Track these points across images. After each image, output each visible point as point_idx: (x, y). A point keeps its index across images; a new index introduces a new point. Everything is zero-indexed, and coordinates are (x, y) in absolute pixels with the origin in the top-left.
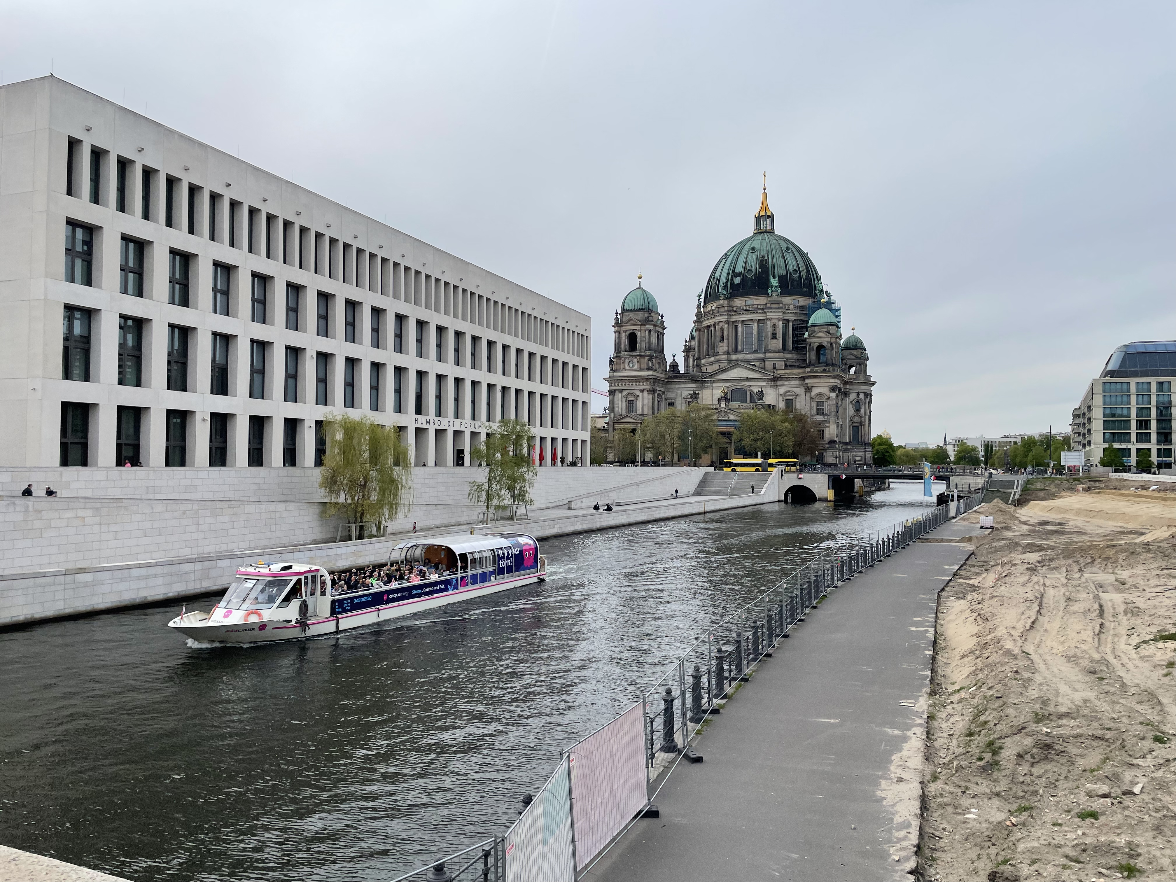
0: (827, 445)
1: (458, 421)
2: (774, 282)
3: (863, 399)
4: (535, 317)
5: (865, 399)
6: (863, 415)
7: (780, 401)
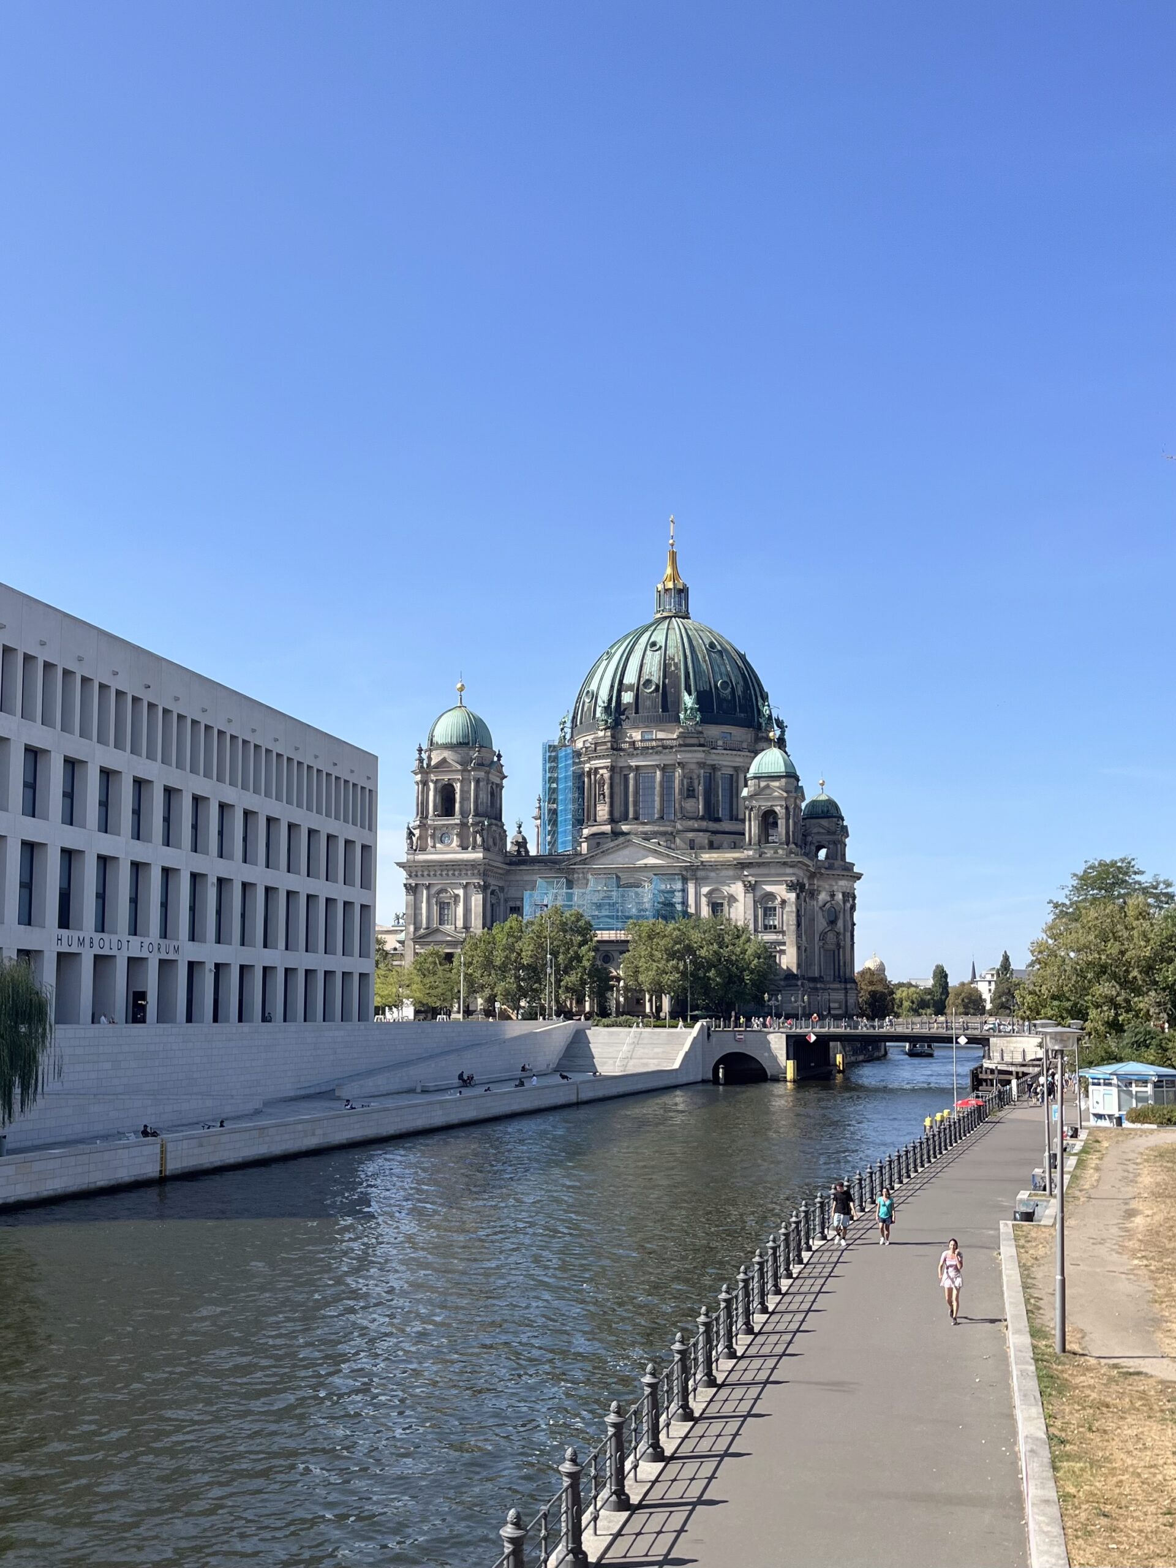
0: (782, 983)
1: (135, 940)
2: (689, 701)
3: (841, 903)
4: (279, 755)
5: (844, 902)
6: (842, 930)
7: (703, 905)
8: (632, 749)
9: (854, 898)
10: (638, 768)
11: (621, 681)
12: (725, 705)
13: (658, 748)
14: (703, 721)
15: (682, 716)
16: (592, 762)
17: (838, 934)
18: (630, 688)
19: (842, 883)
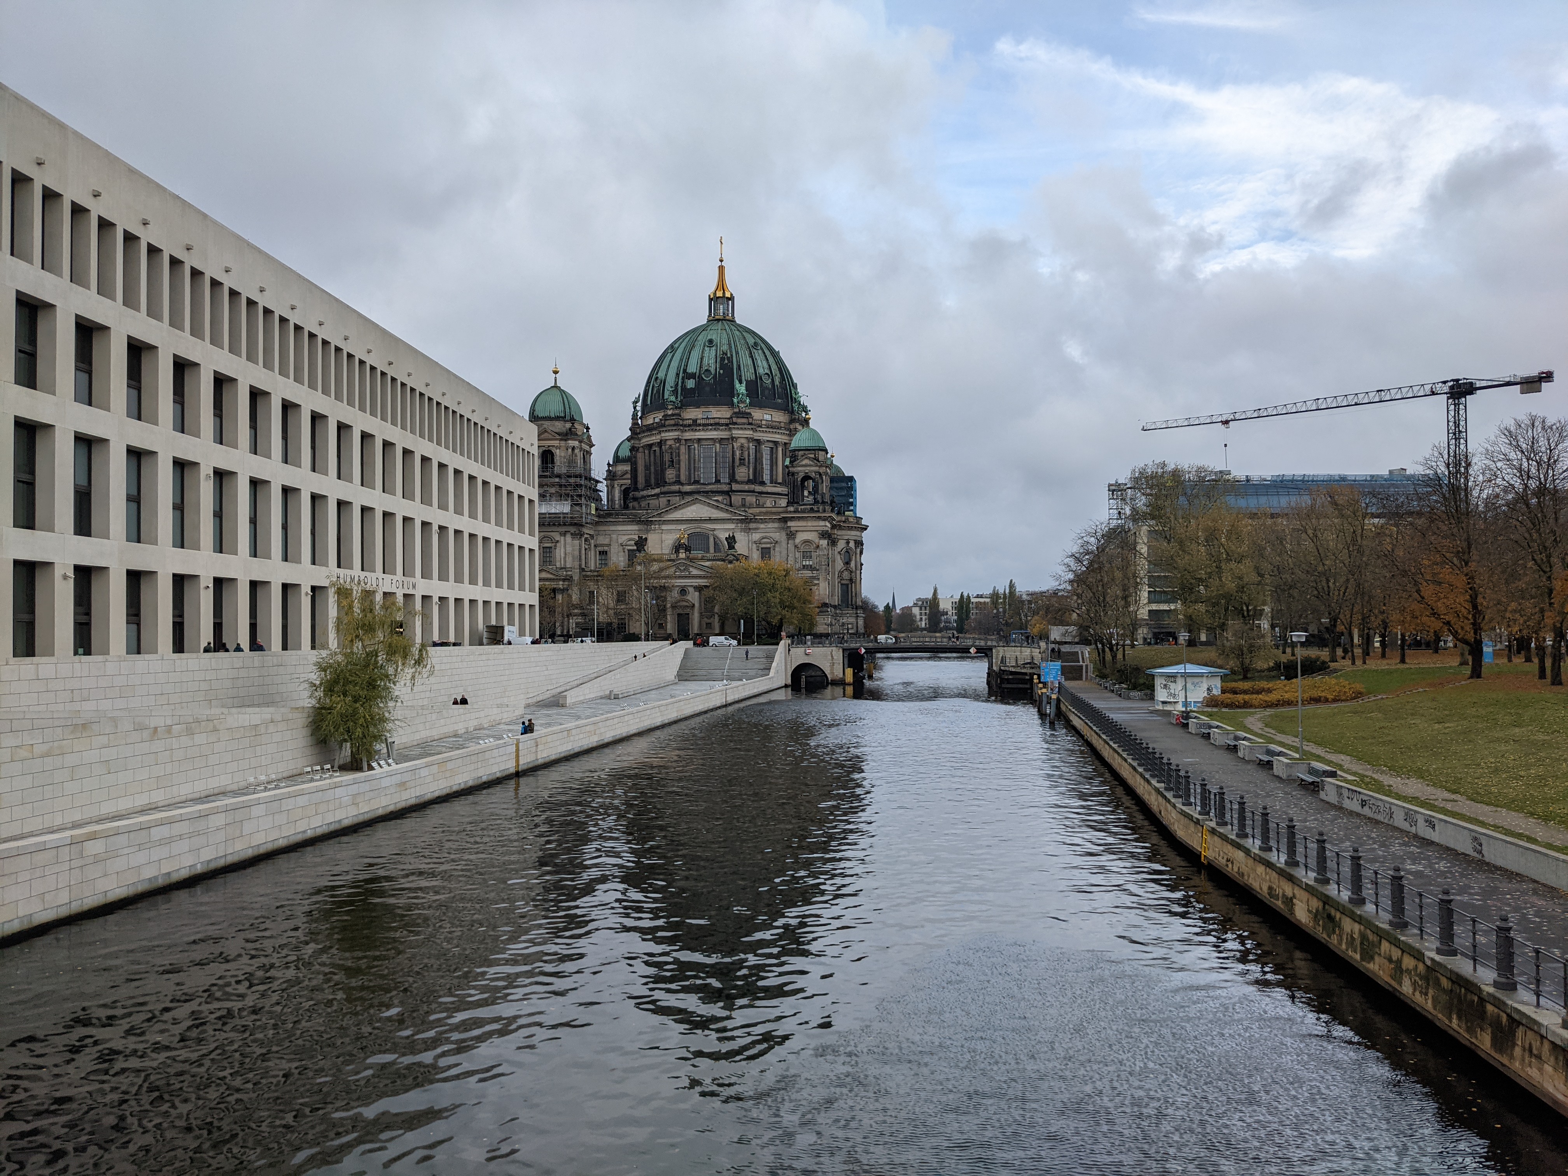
1: (387, 577)
2: (741, 388)
3: (853, 548)
4: (475, 424)
5: (856, 548)
6: (854, 569)
7: (755, 550)
8: (694, 425)
9: (862, 545)
10: (699, 440)
11: (685, 371)
12: (767, 392)
13: (716, 425)
14: (751, 405)
15: (735, 400)
16: (663, 435)
17: (851, 572)
18: (692, 376)
19: (853, 533)
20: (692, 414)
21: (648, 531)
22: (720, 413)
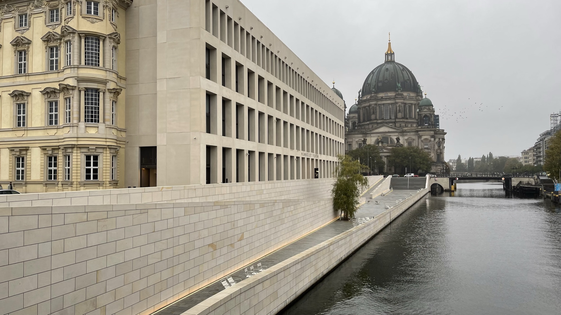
1: (312, 155)
4: (331, 101)
5: (442, 141)
6: (442, 149)
7: (405, 142)
8: (382, 99)
9: (445, 140)
10: (383, 104)
11: (378, 80)
12: (408, 86)
13: (390, 99)
14: (403, 91)
15: (397, 89)
17: (441, 150)
18: (381, 82)
19: (441, 135)
20: (381, 95)
21: (366, 137)
22: (391, 94)
